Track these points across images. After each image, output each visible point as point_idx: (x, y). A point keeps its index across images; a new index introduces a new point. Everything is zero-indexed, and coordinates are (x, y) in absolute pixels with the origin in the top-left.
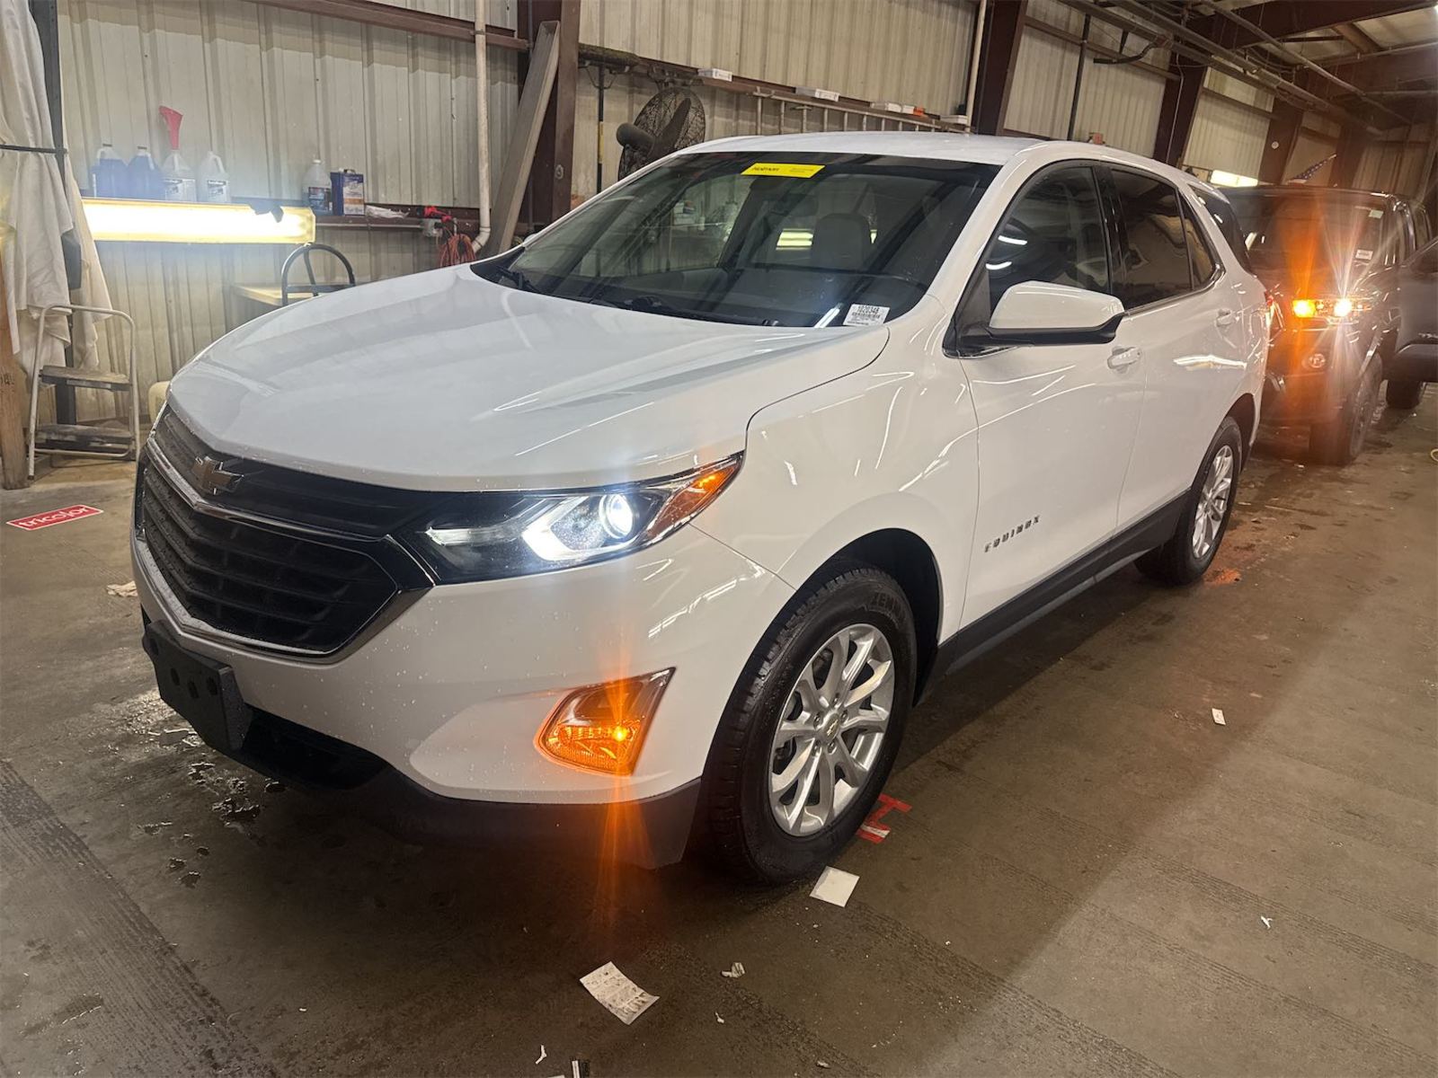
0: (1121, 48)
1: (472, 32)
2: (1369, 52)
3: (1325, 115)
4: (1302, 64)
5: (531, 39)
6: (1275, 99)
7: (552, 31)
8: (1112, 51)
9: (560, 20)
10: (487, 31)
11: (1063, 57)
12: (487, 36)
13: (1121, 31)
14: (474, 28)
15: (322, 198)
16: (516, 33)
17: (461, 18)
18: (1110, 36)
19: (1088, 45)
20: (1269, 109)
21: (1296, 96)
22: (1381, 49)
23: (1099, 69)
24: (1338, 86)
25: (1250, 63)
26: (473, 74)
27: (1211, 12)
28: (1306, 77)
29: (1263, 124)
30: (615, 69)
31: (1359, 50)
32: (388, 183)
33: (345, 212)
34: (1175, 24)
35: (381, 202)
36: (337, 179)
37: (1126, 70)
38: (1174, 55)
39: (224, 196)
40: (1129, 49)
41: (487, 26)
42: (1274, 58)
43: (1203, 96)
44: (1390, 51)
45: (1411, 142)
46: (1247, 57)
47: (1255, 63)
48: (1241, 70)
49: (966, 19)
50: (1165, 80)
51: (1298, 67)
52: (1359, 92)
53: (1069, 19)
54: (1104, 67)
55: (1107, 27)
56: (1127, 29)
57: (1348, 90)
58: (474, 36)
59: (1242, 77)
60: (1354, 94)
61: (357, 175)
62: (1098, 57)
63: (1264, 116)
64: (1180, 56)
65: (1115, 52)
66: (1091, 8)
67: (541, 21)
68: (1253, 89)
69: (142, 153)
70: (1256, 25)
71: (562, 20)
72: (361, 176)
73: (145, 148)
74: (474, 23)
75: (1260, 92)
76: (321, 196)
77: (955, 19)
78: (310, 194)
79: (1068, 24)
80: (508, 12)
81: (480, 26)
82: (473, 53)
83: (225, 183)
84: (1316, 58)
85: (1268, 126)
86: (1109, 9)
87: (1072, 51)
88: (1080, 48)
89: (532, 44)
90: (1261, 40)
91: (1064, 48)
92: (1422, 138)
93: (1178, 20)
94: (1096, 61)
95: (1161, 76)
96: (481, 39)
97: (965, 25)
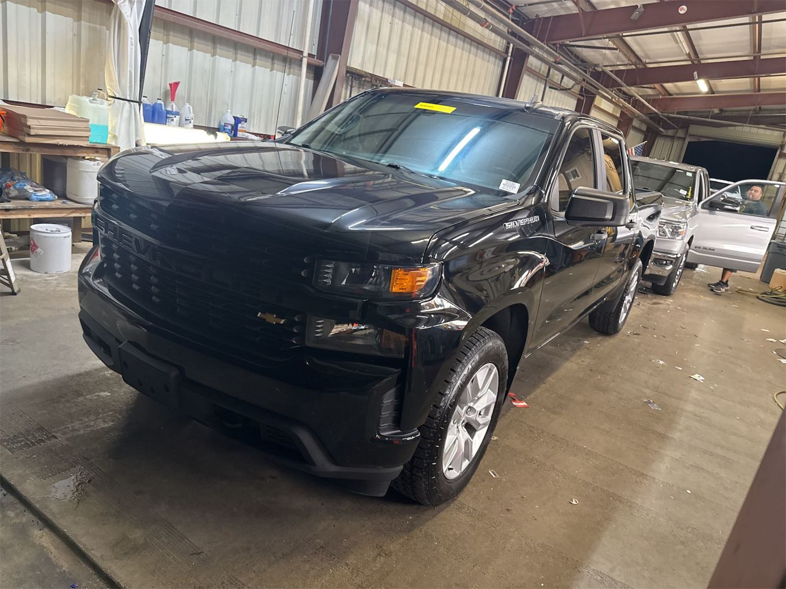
0: (561, 81)
1: (301, 56)
2: (665, 95)
3: (642, 121)
4: (635, 97)
5: (325, 61)
6: (621, 111)
7: (336, 59)
8: (557, 83)
9: (341, 55)
10: (308, 56)
11: (537, 84)
12: (308, 59)
13: (561, 75)
14: (302, 54)
15: (230, 129)
16: (316, 57)
17: (295, 48)
18: (556, 76)
19: (549, 81)
20: (618, 115)
21: (631, 111)
22: (670, 95)
23: (551, 92)
24: (650, 109)
25: (615, 95)
26: (300, 75)
27: (600, 70)
28: (636, 103)
29: (615, 122)
30: (357, 78)
31: (661, 93)
32: (255, 123)
33: (238, 136)
34: (584, 73)
35: (251, 132)
36: (238, 120)
37: (565, 94)
38: (582, 88)
39: (191, 125)
40: (564, 83)
41: (309, 54)
42: (624, 93)
43: (594, 108)
44: (675, 96)
45: (678, 137)
46: (614, 92)
47: (617, 95)
48: (610, 98)
49: (499, 64)
50: (577, 99)
51: (634, 98)
52: (659, 113)
53: (541, 67)
54: (553, 90)
55: (556, 72)
56: (564, 74)
57: (654, 111)
58: (302, 58)
59: (610, 101)
60: (656, 113)
61: (245, 119)
62: (551, 86)
63: (616, 118)
64: (585, 89)
65: (558, 84)
66: (552, 64)
67: (330, 53)
68: (613, 106)
69: (159, 102)
70: (621, 80)
71: (342, 54)
72: (246, 119)
73: (160, 99)
74: (302, 52)
75: (615, 107)
76: (230, 127)
77: (495, 64)
78: (225, 126)
79: (540, 69)
80: (314, 46)
81: (306, 54)
82: (301, 66)
83: (192, 119)
84: (642, 94)
85: (617, 123)
86: (559, 65)
87: (541, 82)
88: (545, 81)
89: (325, 64)
90: (622, 86)
91: (538, 80)
92: (682, 136)
93: (585, 72)
94: (550, 87)
95: (575, 96)
96: (305, 61)
97: (498, 67)
